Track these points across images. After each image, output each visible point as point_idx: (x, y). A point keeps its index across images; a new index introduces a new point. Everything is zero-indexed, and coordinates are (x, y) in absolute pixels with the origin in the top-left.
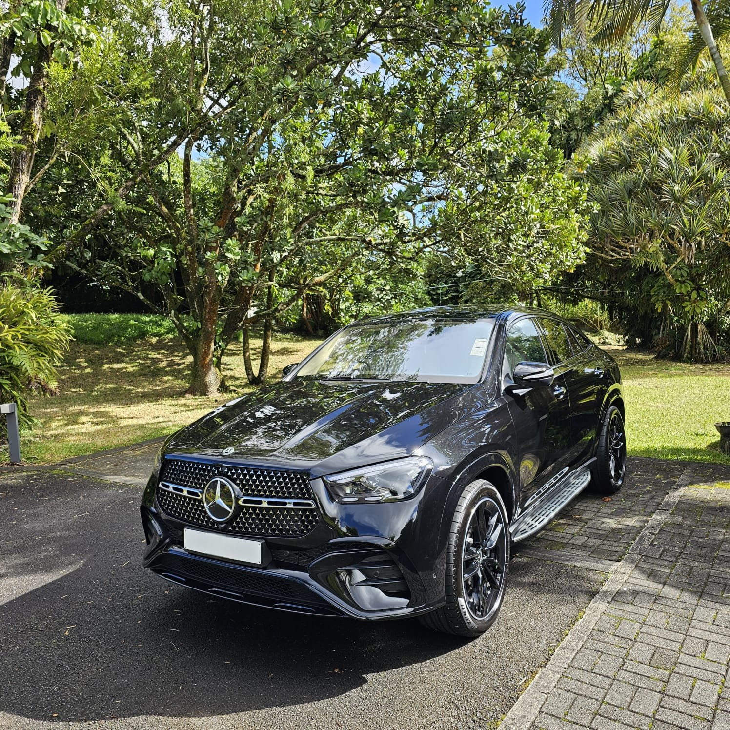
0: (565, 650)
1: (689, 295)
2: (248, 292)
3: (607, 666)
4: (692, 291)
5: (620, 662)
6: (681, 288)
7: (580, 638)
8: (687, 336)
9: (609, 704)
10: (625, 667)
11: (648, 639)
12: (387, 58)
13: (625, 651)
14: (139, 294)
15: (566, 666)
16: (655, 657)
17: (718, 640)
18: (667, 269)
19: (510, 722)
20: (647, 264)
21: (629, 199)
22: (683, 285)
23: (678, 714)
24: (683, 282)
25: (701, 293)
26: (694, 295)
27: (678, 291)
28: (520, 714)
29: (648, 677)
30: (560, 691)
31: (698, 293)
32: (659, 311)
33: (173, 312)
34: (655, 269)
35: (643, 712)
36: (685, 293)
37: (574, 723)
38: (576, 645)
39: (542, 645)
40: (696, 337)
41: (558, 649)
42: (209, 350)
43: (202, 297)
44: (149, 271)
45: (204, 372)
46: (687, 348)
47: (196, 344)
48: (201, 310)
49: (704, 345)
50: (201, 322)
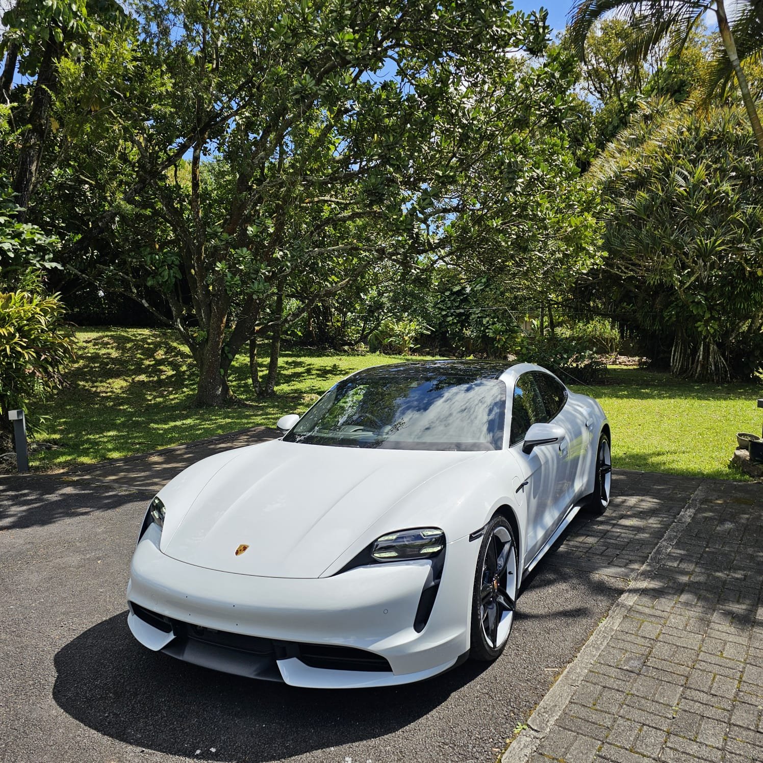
0: (591, 648)
2: (258, 301)
3: (632, 662)
4: (706, 310)
5: (643, 659)
6: (698, 308)
7: (605, 637)
8: (699, 356)
11: (670, 639)
13: (648, 649)
14: (144, 301)
15: (593, 662)
17: (735, 641)
18: (680, 288)
19: (543, 710)
20: (661, 282)
23: (699, 705)
24: (698, 302)
25: (714, 313)
26: (707, 314)
28: (552, 704)
29: (671, 672)
30: (588, 684)
31: (711, 313)
33: (179, 320)
34: (669, 288)
35: (667, 703)
37: (602, 711)
38: (601, 644)
40: (708, 358)
41: (584, 647)
42: (216, 361)
43: (210, 305)
44: (153, 277)
45: (210, 382)
46: (699, 369)
47: (203, 354)
48: (209, 319)
49: (715, 365)
50: (208, 332)
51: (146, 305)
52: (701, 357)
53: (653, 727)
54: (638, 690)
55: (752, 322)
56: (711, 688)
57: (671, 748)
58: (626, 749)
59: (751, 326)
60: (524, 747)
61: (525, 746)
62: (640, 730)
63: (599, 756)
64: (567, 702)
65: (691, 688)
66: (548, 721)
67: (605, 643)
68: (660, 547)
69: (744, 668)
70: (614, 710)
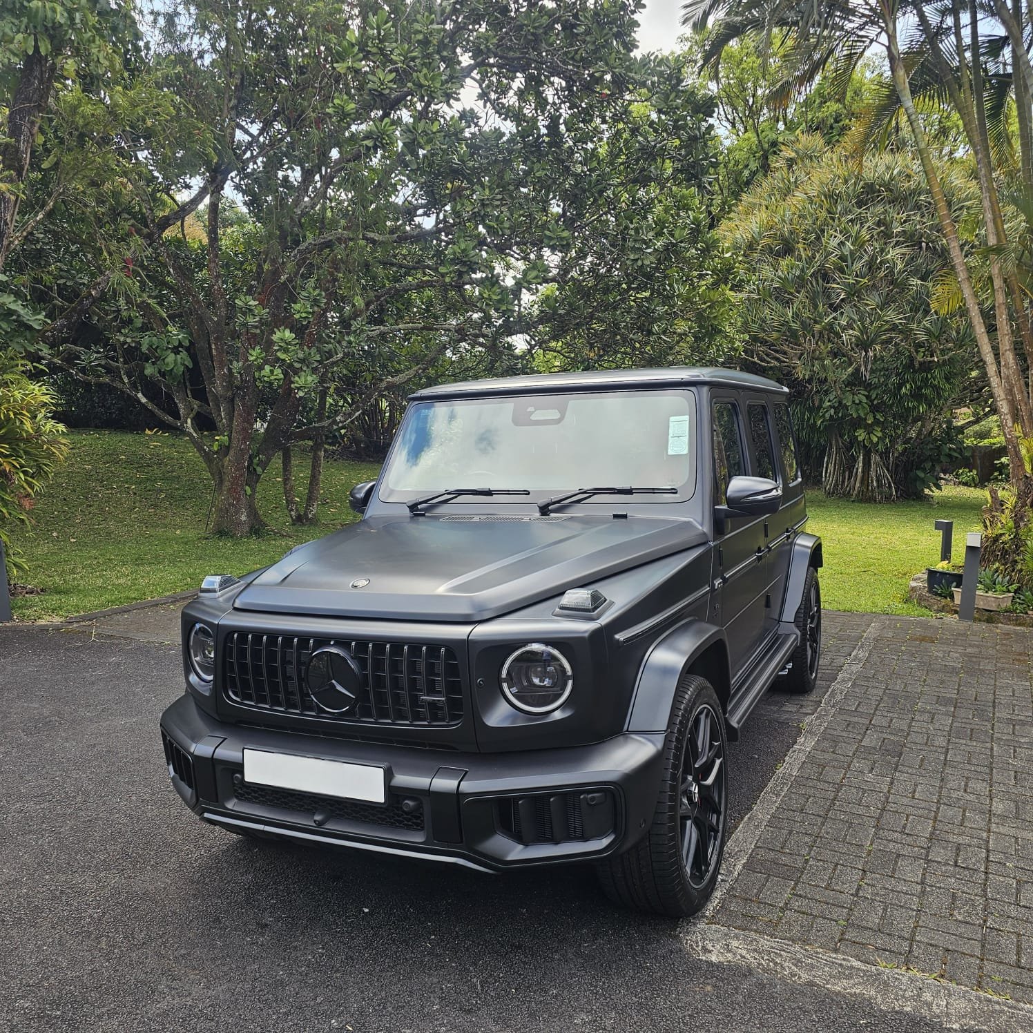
4: (868, 413)
7: (784, 783)
8: (858, 467)
14: (140, 395)
18: (835, 382)
23: (894, 844)
25: (878, 415)
26: (870, 418)
30: (773, 829)
31: (875, 416)
33: (189, 421)
38: (781, 790)
40: (869, 470)
42: (241, 475)
43: (232, 400)
44: (154, 363)
45: (233, 505)
46: (858, 485)
47: (223, 466)
48: (231, 419)
49: (878, 481)
50: (230, 437)
51: (144, 400)
52: (860, 470)
53: (847, 866)
54: (827, 833)
55: (923, 426)
56: (904, 828)
57: (868, 885)
59: (920, 430)
62: (834, 870)
63: (793, 894)
64: (753, 847)
65: (883, 829)
67: (785, 789)
68: (833, 690)
69: (938, 808)
70: (804, 852)
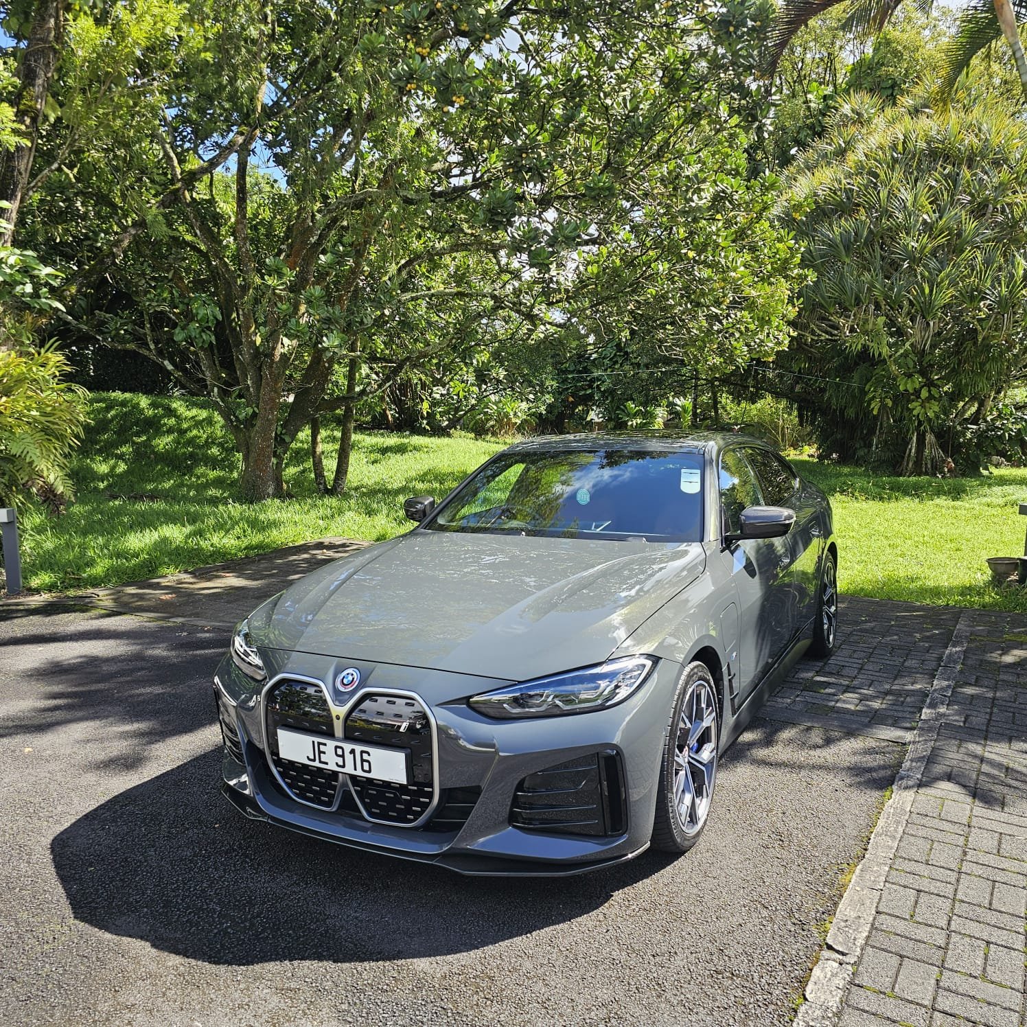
0: (883, 837)
1: (917, 393)
2: (327, 365)
3: (945, 856)
4: (923, 387)
5: (959, 852)
6: (906, 384)
7: (898, 823)
8: (911, 450)
9: (963, 902)
10: (968, 858)
12: (529, 38)
13: (962, 839)
14: (166, 362)
15: (892, 856)
16: (1003, 846)
18: (890, 357)
19: (843, 924)
20: (865, 348)
21: (847, 256)
22: (910, 381)
24: (910, 376)
25: (934, 391)
26: (924, 394)
27: (901, 388)
28: (853, 914)
29: (1003, 870)
31: (929, 391)
32: (875, 412)
33: (216, 390)
34: (876, 356)
35: (1011, 911)
36: (911, 391)
37: (926, 925)
38: (896, 831)
39: (851, 830)
40: (923, 451)
41: (873, 835)
42: (267, 447)
43: (260, 369)
45: (260, 477)
46: (910, 466)
47: (250, 437)
48: (258, 389)
49: (932, 462)
50: (257, 406)
51: (170, 368)
52: (913, 451)
53: (1002, 946)
58: (975, 977)
60: (832, 976)
61: (834, 975)
64: (874, 912)
66: (855, 939)
67: (901, 830)
68: (932, 700)
